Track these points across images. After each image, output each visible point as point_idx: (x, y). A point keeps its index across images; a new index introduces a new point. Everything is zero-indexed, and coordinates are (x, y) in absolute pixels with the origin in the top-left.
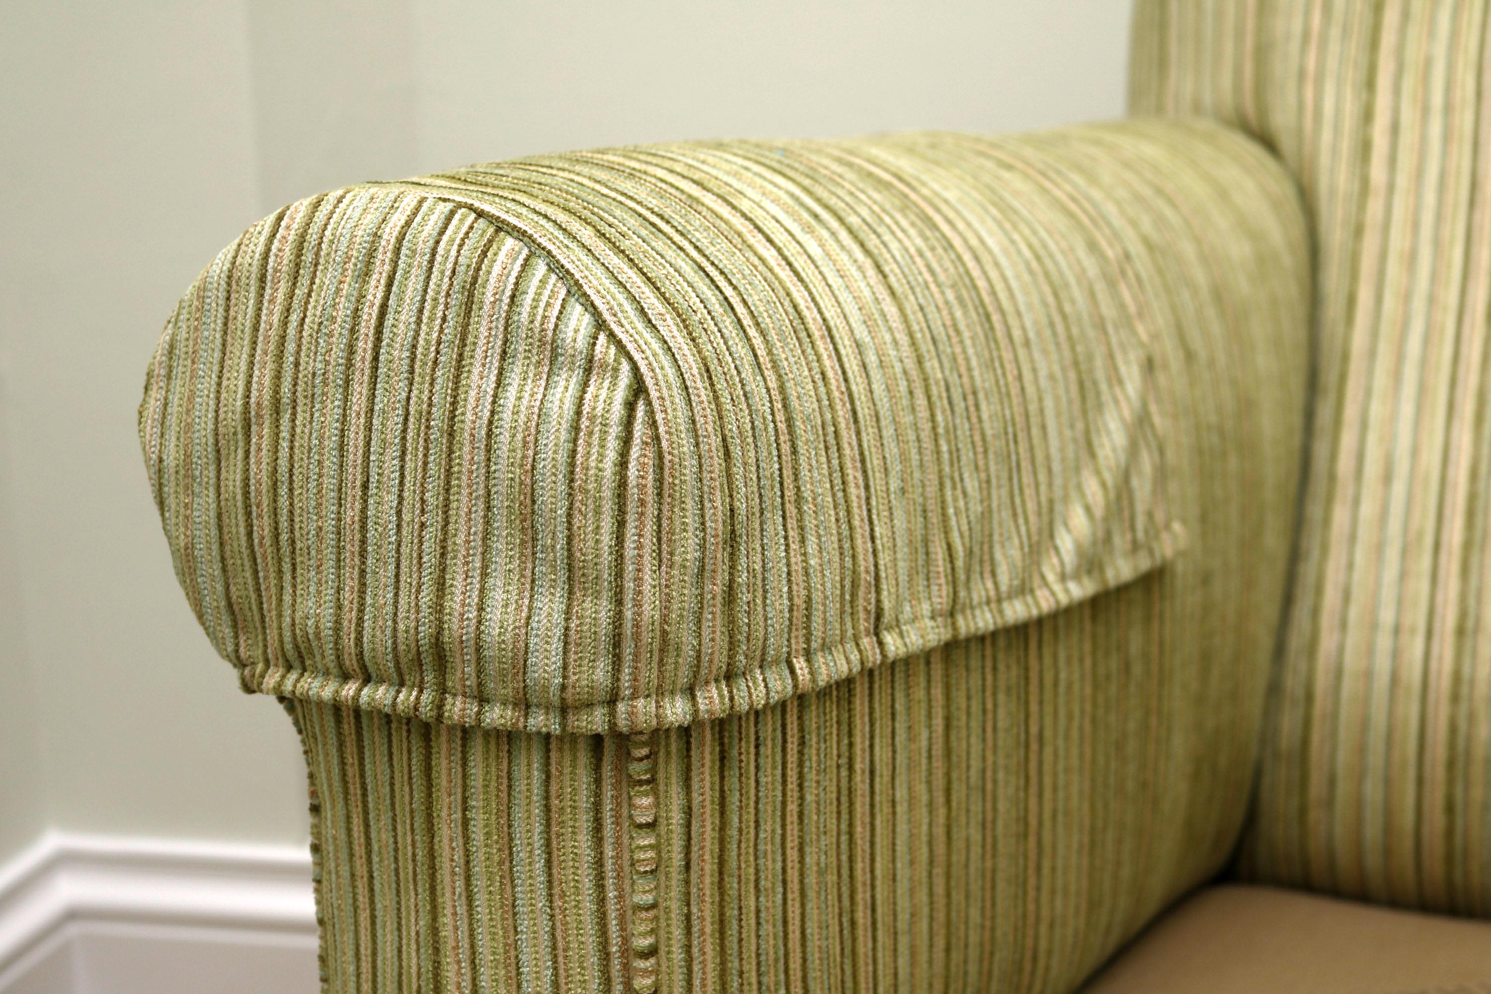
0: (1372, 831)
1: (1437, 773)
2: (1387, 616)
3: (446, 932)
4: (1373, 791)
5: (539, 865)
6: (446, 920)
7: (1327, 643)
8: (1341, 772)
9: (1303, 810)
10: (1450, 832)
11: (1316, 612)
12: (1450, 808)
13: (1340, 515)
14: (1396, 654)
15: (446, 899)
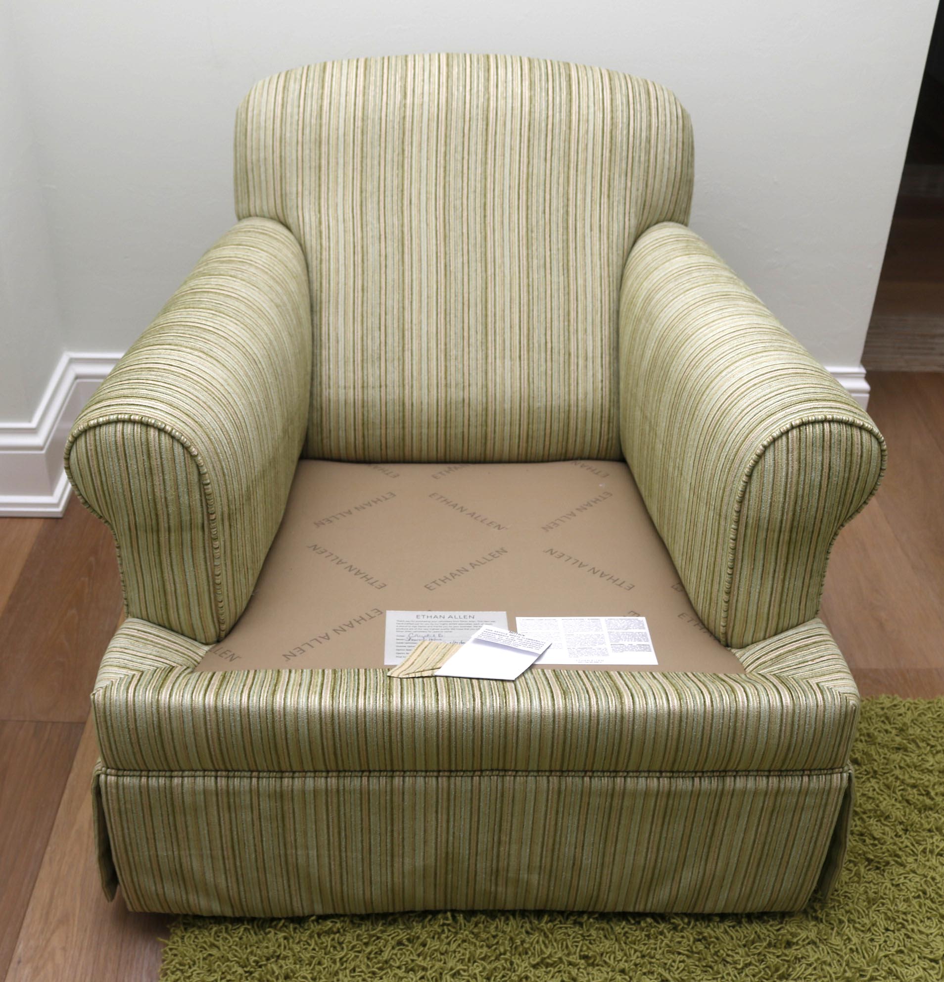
0: (342, 444)
1: (359, 427)
2: (342, 383)
3: (166, 578)
4: (342, 434)
5: (191, 561)
6: (166, 575)
7: (325, 393)
8: (332, 428)
9: (322, 440)
10: (364, 443)
11: (321, 383)
12: (363, 436)
13: (324, 353)
14: (346, 394)
15: (165, 571)
